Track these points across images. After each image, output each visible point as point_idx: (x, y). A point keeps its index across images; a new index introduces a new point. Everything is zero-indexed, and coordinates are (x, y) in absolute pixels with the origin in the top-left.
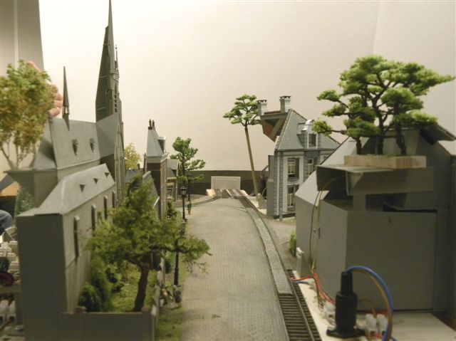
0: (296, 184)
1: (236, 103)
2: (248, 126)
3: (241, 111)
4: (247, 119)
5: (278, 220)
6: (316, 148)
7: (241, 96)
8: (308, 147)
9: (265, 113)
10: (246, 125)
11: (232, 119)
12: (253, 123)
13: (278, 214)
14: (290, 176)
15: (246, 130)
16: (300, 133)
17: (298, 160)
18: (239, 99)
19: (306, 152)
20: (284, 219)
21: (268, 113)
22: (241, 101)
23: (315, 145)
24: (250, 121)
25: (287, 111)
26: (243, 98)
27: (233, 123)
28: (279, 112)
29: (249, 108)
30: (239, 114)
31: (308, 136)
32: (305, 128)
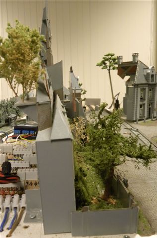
0: (144, 103)
1: (104, 58)
2: (111, 71)
3: (107, 62)
4: (110, 67)
5: (135, 123)
6: (154, 83)
8: (150, 82)
9: (122, 63)
10: (109, 70)
11: (102, 67)
12: (114, 69)
13: (134, 120)
14: (141, 98)
15: (109, 73)
16: (145, 74)
17: (145, 89)
18: (106, 55)
19: (149, 85)
20: (139, 122)
21: (124, 63)
22: (107, 57)
23: (153, 81)
24: (112, 68)
25: (136, 62)
26: (108, 55)
27: (102, 69)
28: (132, 62)
29: (111, 60)
30: (105, 64)
31: (150, 76)
32: (149, 72)
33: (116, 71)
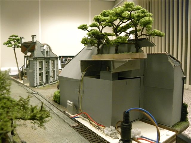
0: (42, 72)
1: (9, 38)
2: (15, 48)
3: (12, 42)
4: (14, 45)
5: (37, 88)
6: (49, 57)
7: (12, 35)
8: (46, 57)
9: (24, 43)
10: (14, 48)
11: (7, 45)
12: (18, 47)
13: (36, 85)
14: (40, 69)
15: (14, 50)
16: (42, 50)
17: (42, 62)
18: (11, 36)
20: (39, 87)
21: (25, 42)
22: (12, 37)
23: (48, 56)
24: (16, 46)
25: (35, 41)
26: (12, 36)
27: (8, 47)
28: (31, 42)
29: (15, 41)
31: (46, 51)
32: (44, 48)
33: (20, 49)
